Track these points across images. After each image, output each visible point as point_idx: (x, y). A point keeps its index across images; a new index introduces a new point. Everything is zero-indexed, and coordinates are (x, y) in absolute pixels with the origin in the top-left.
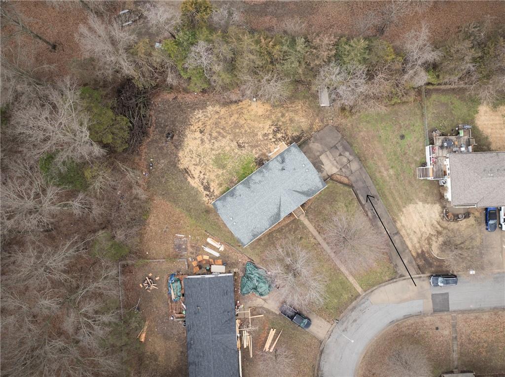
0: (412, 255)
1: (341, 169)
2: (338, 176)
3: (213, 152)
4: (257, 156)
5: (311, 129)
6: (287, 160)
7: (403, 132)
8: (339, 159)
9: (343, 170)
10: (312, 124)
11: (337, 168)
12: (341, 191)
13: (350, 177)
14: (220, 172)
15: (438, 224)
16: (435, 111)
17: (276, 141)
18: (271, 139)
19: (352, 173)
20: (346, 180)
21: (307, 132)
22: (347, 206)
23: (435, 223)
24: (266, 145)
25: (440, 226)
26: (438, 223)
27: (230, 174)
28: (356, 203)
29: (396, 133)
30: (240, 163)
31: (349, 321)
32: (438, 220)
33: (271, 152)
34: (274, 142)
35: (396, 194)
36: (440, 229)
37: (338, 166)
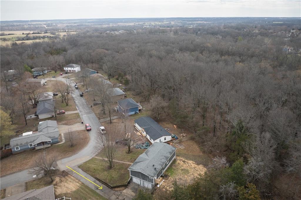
0: (70, 175)
1: (121, 193)
2: (122, 189)
3: (192, 173)
4: (170, 178)
6: (153, 170)
8: (124, 197)
9: (119, 193)
11: (123, 193)
12: (118, 182)
13: (114, 192)
14: (182, 168)
17: (164, 187)
18: (167, 187)
19: (114, 194)
20: (116, 189)
22: (112, 177)
23: (58, 188)
24: (168, 184)
27: (178, 168)
28: (107, 181)
30: (176, 173)
33: (164, 181)
34: (165, 186)
37: (123, 194)
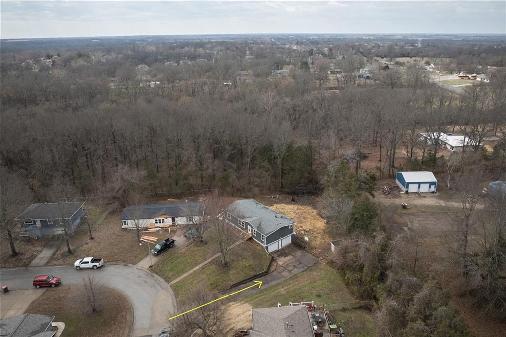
2: (276, 265)
5: (312, 248)
7: (324, 297)
8: (291, 266)
9: (282, 268)
10: (316, 248)
11: (282, 265)
12: (262, 263)
13: (275, 272)
15: (230, 329)
16: (353, 318)
19: (279, 273)
21: (309, 246)
22: (250, 266)
23: (232, 326)
25: (228, 331)
26: (232, 329)
29: (321, 291)
31: (147, 278)
32: (235, 328)
35: (262, 297)
36: (225, 331)
37: (285, 265)
